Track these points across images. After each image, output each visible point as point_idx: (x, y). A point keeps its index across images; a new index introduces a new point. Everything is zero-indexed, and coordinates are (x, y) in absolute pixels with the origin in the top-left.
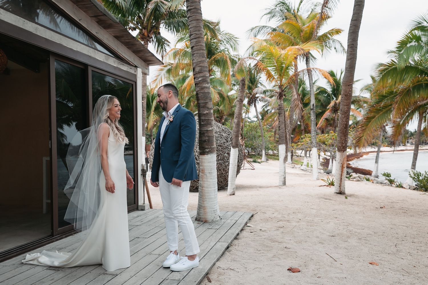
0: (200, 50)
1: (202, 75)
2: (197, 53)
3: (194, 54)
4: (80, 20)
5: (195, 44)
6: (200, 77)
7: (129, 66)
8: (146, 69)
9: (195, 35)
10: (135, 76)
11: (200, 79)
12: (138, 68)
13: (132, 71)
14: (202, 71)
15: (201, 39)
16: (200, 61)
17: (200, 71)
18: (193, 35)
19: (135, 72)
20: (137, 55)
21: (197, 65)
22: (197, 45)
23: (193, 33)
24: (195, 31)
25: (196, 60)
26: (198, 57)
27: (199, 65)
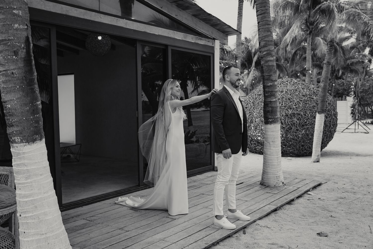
0: (265, 25)
1: (267, 49)
2: (262, 28)
3: (260, 29)
4: (161, 8)
5: (261, 20)
6: (264, 51)
7: (207, 39)
8: (225, 39)
9: (261, 11)
10: (213, 48)
11: (264, 53)
12: (216, 40)
13: (210, 44)
14: (267, 46)
15: (266, 15)
16: (265, 36)
17: (265, 45)
18: (259, 11)
19: (213, 44)
20: (216, 28)
21: (262, 40)
22: (262, 20)
23: (259, 9)
24: (260, 8)
25: (261, 35)
26: (263, 32)
27: (264, 40)
